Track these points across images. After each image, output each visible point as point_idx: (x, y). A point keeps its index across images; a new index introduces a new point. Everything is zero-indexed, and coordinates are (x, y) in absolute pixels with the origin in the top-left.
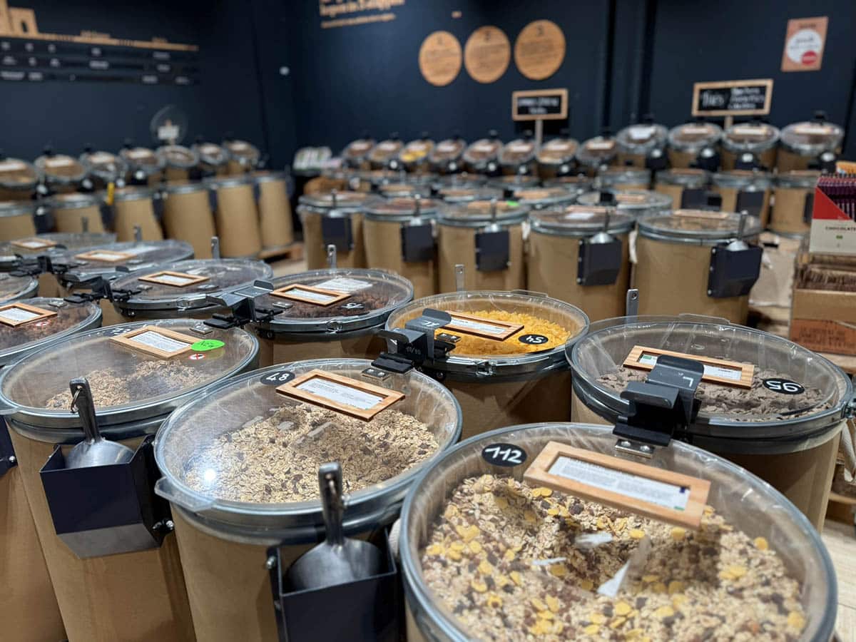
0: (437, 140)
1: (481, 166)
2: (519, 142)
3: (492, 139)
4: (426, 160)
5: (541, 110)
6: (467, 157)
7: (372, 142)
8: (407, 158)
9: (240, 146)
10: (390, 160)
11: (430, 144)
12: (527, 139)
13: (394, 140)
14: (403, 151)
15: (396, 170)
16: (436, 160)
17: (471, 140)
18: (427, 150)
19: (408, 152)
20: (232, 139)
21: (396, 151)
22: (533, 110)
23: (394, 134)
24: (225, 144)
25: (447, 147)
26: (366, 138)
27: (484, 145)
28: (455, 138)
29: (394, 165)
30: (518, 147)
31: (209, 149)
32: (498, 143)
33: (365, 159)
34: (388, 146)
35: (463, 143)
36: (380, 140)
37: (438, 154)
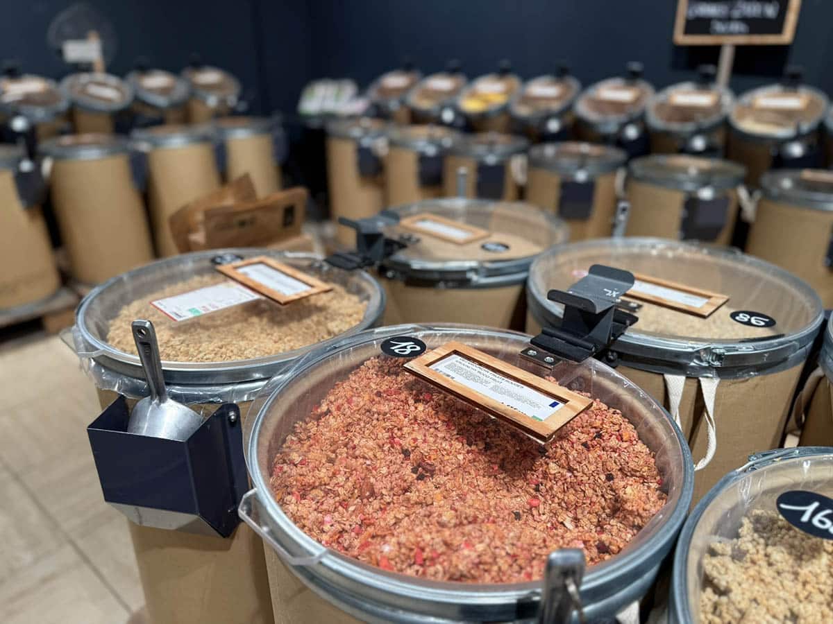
0: (527, 75)
1: (611, 128)
2: (687, 87)
3: (631, 78)
4: (505, 110)
5: (736, 27)
6: (584, 109)
7: (416, 75)
8: (471, 105)
9: (210, 77)
10: (443, 107)
11: (514, 81)
12: (705, 82)
13: (452, 72)
14: (465, 92)
15: (450, 126)
16: (523, 111)
17: (589, 80)
18: (508, 92)
19: (474, 95)
20: (198, 65)
21: (454, 92)
22: (719, 27)
23: (454, 63)
24: (187, 73)
25: (544, 90)
26: (407, 68)
27: (617, 88)
28: (560, 74)
29: (448, 116)
30: (685, 96)
31: (157, 81)
32: (645, 87)
33: (403, 103)
34: (441, 83)
35: (574, 84)
36: (429, 71)
37: (527, 100)
